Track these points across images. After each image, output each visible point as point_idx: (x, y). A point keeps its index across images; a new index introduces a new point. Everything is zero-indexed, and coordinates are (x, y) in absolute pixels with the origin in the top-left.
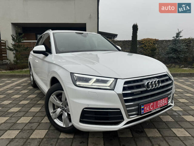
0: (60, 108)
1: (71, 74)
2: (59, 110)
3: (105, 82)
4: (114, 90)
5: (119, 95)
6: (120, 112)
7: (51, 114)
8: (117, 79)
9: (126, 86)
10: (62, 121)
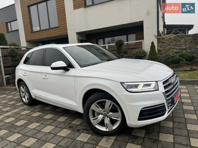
0: (102, 115)
1: (122, 83)
2: (101, 117)
3: (149, 85)
4: (158, 90)
5: (163, 93)
6: (165, 106)
7: (92, 121)
8: (157, 81)
9: (164, 86)
10: (105, 127)
